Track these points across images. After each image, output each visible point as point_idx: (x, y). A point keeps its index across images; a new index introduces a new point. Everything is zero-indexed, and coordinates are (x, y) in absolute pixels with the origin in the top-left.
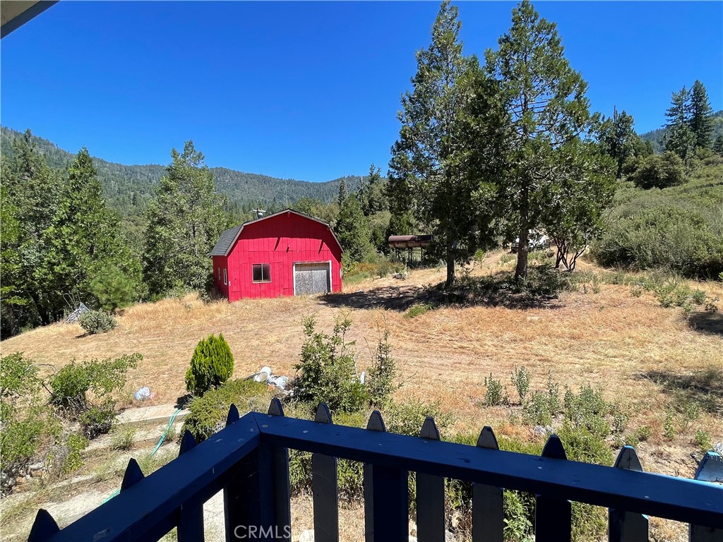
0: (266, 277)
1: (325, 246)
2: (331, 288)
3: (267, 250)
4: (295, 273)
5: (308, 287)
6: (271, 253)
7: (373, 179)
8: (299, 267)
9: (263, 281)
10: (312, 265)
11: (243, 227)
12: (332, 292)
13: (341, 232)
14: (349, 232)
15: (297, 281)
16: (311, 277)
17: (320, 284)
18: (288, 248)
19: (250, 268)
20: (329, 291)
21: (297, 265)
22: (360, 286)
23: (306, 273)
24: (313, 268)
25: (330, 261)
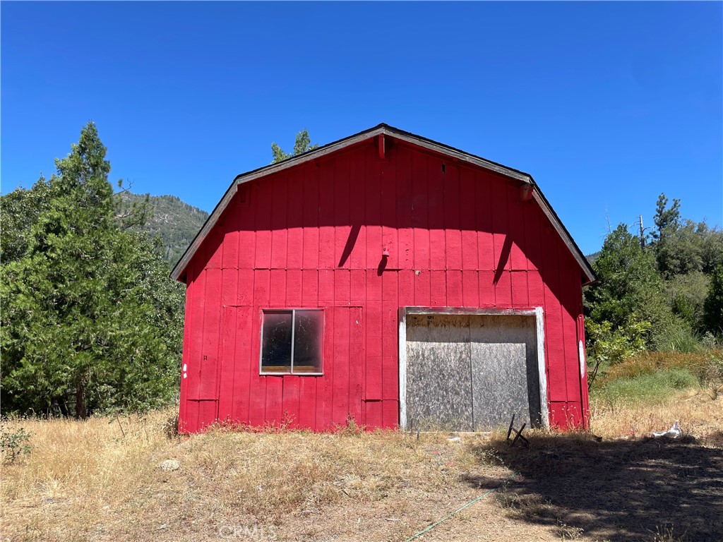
0: (306, 358)
1: (518, 258)
2: (545, 413)
3: (314, 265)
4: (406, 347)
5: (456, 399)
6: (327, 276)
7: (665, 220)
8: (423, 326)
9: (293, 371)
10: (468, 321)
11: (235, 189)
12: (548, 428)
13: (599, 301)
14: (619, 298)
15: (416, 377)
16: (466, 364)
17: (501, 393)
18: (385, 257)
19: (256, 322)
20: (536, 419)
21: (413, 322)
22: (663, 412)
23: (447, 351)
24: (475, 331)
25: (539, 312)
